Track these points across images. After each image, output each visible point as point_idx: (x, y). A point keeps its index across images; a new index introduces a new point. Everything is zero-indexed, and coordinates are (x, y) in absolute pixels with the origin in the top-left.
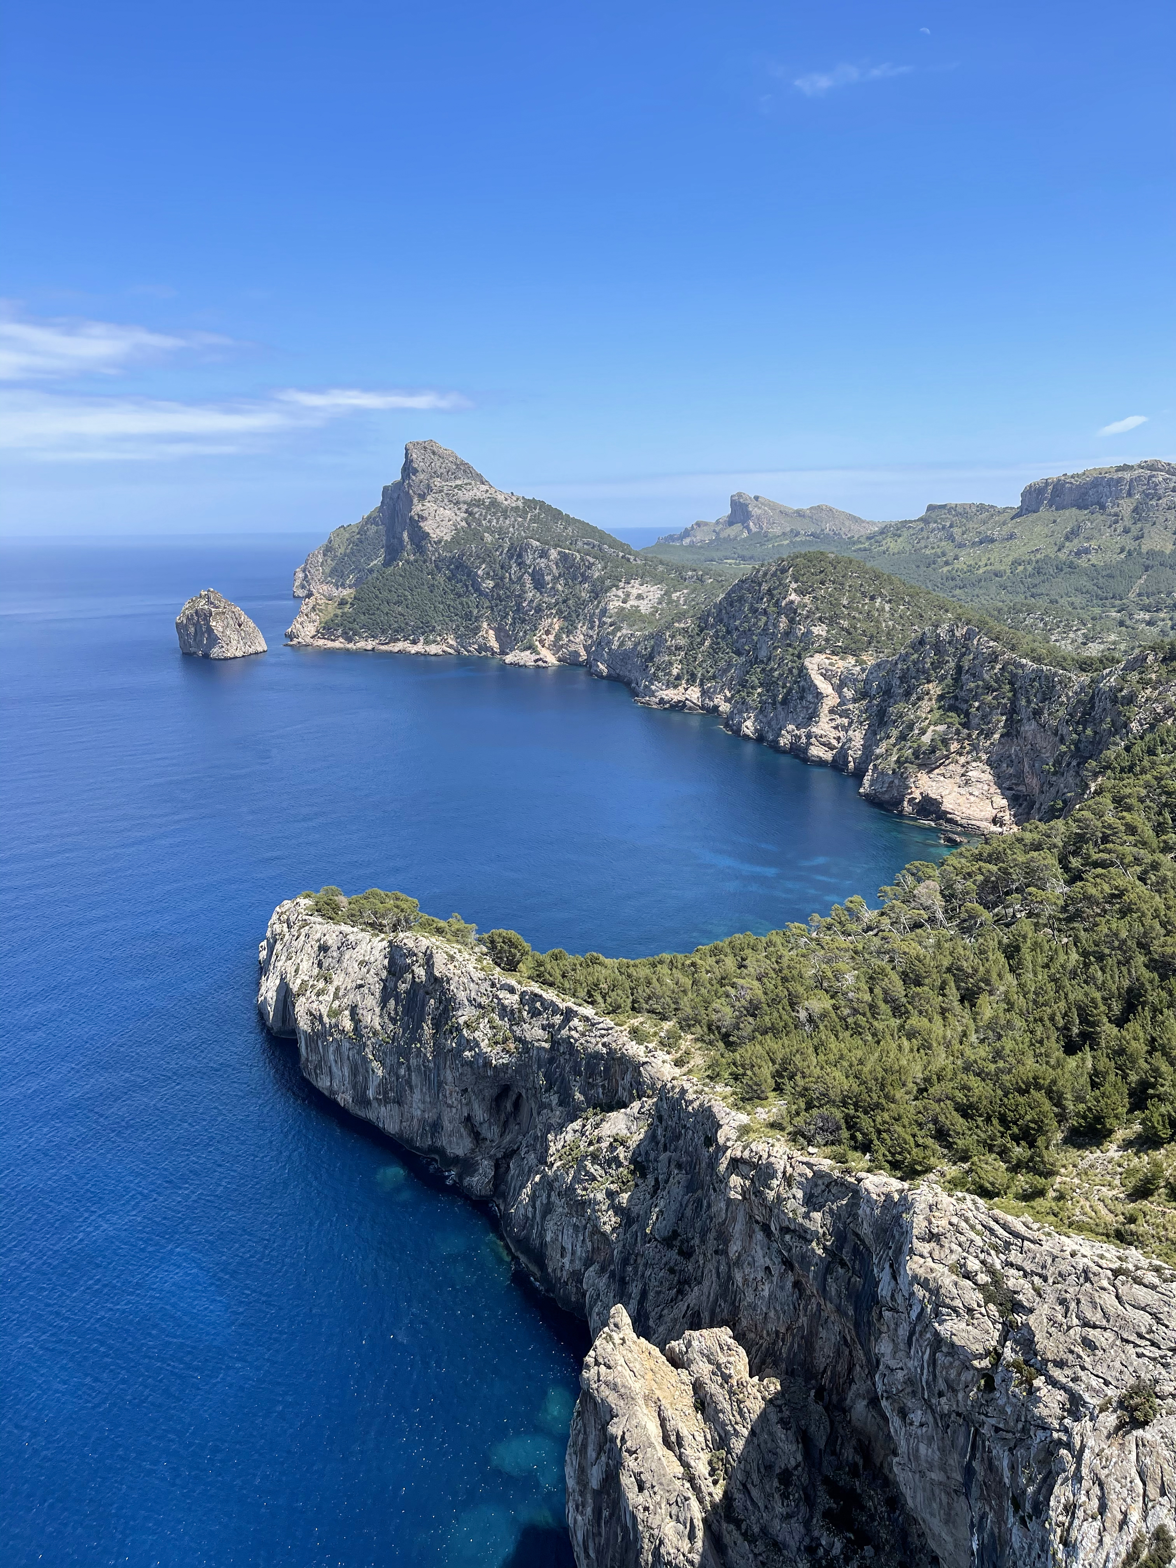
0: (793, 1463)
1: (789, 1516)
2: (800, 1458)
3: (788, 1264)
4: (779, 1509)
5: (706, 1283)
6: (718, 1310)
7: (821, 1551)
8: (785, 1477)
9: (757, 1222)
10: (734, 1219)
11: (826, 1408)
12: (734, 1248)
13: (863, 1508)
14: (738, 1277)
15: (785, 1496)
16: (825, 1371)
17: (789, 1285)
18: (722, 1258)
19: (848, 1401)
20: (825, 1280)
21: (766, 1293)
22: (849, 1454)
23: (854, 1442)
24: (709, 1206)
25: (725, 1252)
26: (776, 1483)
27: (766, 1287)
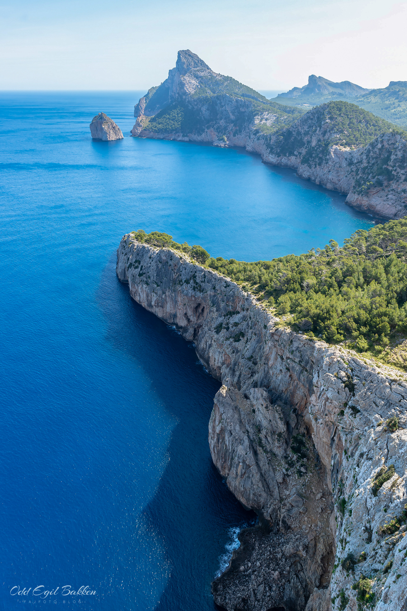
0: (283, 431)
1: (280, 447)
2: (285, 430)
3: (288, 369)
4: (277, 444)
5: (260, 374)
6: (263, 382)
7: (289, 458)
8: (280, 435)
9: (279, 355)
10: (272, 353)
11: (296, 415)
12: (271, 363)
13: (305, 446)
14: (271, 372)
15: (279, 441)
16: (297, 404)
17: (288, 376)
18: (266, 366)
19: (304, 414)
20: (300, 375)
21: (280, 378)
22: (302, 430)
23: (304, 426)
24: (263, 348)
25: (267, 364)
26: (276, 437)
27: (280, 376)
